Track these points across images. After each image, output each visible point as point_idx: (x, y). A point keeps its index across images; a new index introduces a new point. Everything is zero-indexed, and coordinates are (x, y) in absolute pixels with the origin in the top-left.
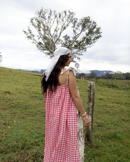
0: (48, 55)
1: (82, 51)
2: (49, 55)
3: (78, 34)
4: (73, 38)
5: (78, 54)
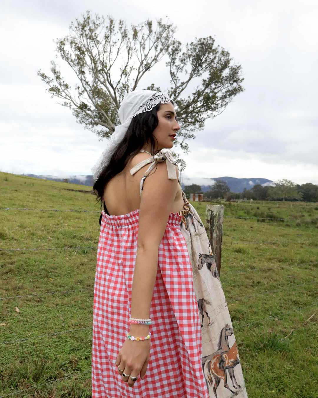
2: (108, 137)
3: (182, 83)
4: (170, 93)
5: (183, 134)
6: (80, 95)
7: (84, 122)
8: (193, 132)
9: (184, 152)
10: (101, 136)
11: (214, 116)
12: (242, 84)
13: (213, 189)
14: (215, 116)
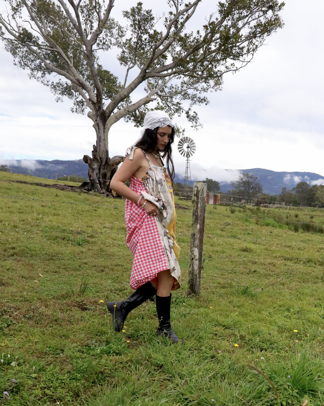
0: (65, 98)
1: (204, 85)
2: (70, 94)
3: (186, 5)
4: (168, 23)
5: (190, 96)
6: (15, 13)
7: (29, 66)
8: (205, 93)
9: (192, 127)
10: (59, 92)
11: (235, 68)
12: (281, 14)
13: (236, 187)
14: (237, 69)
